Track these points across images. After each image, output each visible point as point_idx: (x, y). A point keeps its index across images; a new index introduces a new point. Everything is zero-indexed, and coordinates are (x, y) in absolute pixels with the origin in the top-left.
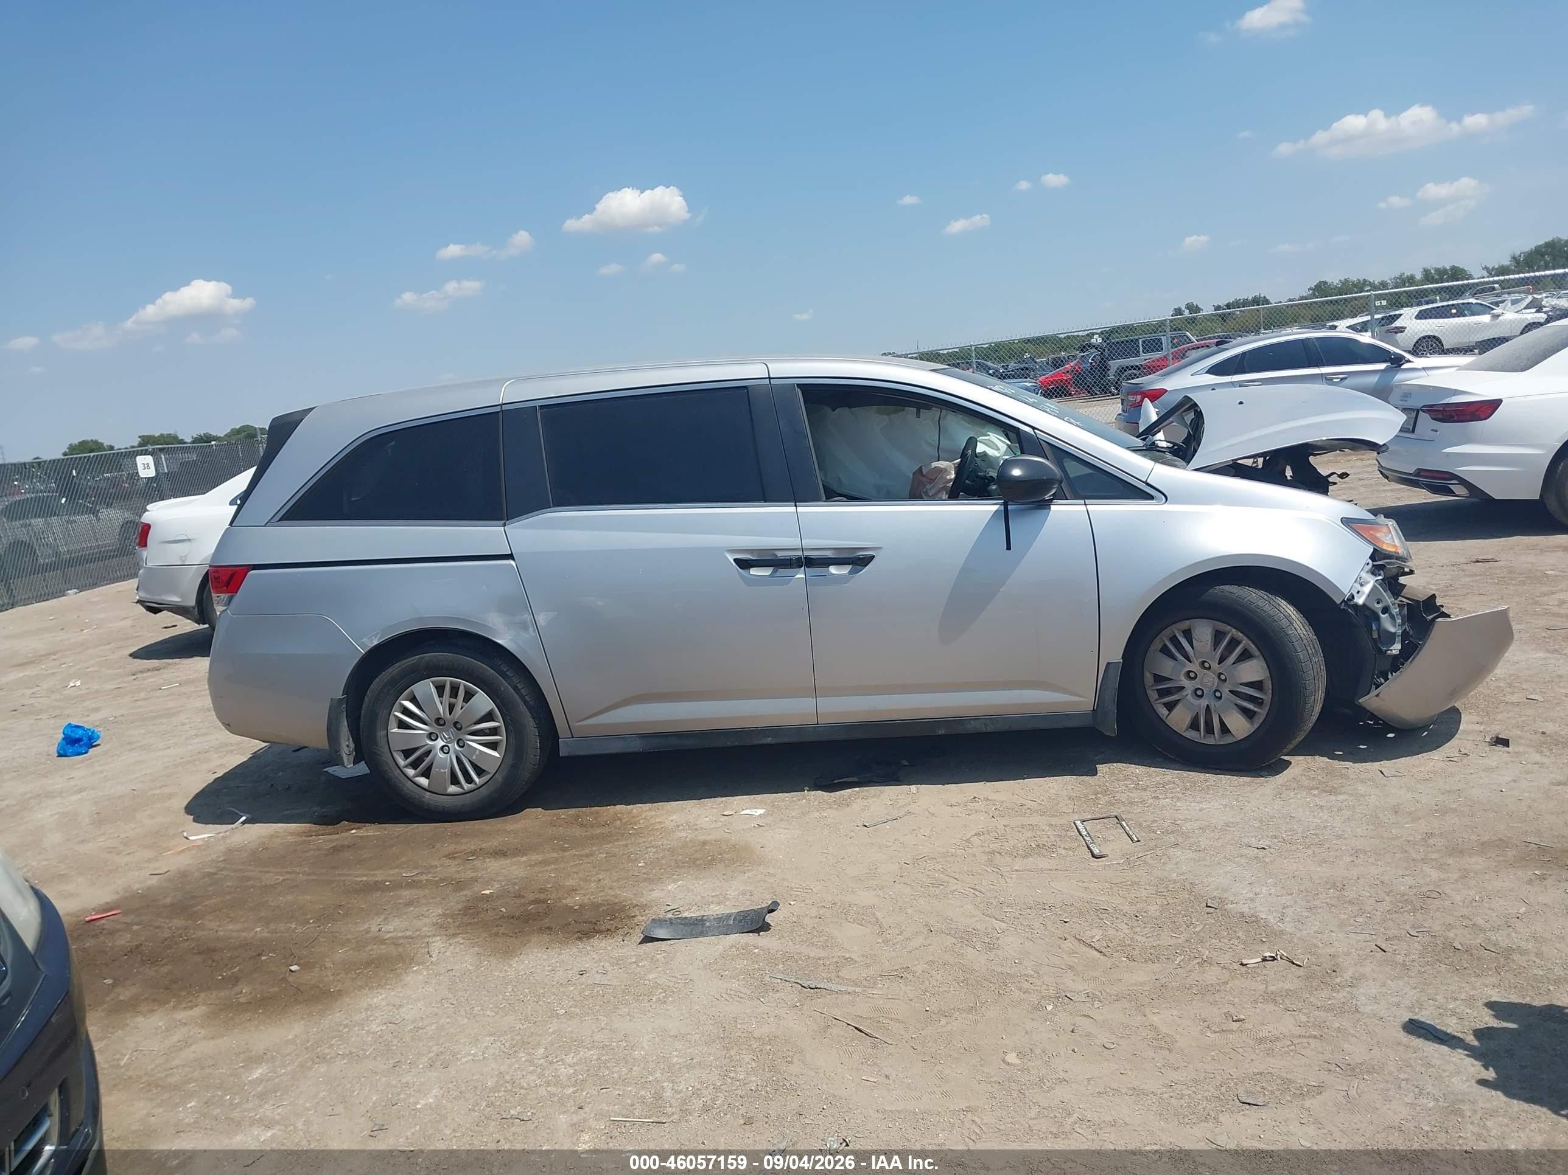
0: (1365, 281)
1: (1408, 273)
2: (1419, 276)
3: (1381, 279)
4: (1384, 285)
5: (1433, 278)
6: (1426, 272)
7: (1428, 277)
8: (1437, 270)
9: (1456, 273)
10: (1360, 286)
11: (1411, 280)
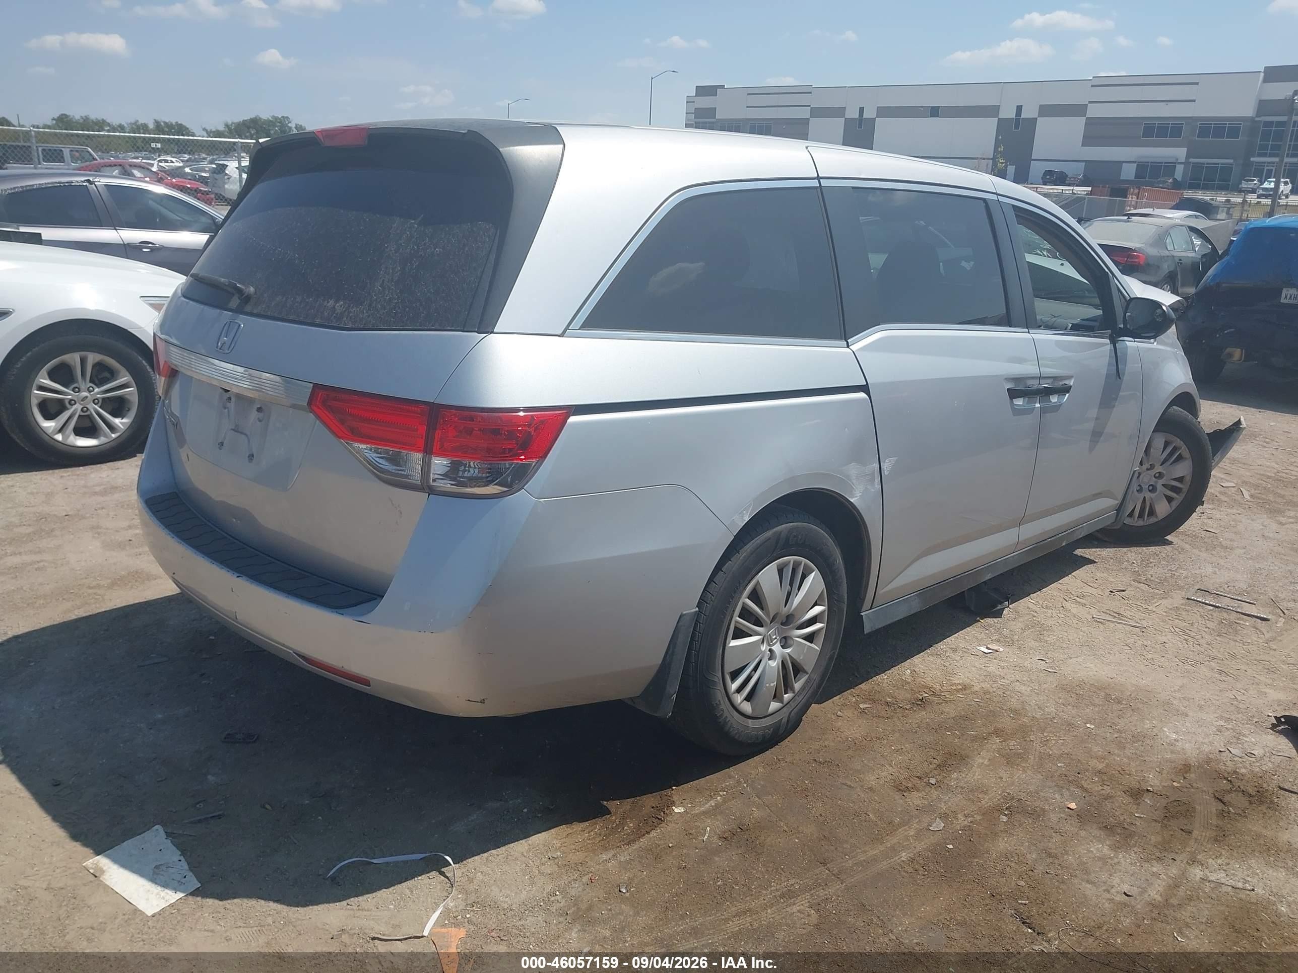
0: (104, 121)
1: (141, 121)
2: (151, 126)
3: (120, 123)
4: (121, 128)
5: (163, 130)
6: (157, 123)
7: (160, 127)
8: (165, 123)
9: (181, 129)
10: (100, 125)
11: (144, 128)
